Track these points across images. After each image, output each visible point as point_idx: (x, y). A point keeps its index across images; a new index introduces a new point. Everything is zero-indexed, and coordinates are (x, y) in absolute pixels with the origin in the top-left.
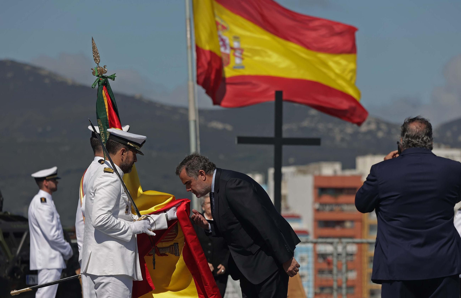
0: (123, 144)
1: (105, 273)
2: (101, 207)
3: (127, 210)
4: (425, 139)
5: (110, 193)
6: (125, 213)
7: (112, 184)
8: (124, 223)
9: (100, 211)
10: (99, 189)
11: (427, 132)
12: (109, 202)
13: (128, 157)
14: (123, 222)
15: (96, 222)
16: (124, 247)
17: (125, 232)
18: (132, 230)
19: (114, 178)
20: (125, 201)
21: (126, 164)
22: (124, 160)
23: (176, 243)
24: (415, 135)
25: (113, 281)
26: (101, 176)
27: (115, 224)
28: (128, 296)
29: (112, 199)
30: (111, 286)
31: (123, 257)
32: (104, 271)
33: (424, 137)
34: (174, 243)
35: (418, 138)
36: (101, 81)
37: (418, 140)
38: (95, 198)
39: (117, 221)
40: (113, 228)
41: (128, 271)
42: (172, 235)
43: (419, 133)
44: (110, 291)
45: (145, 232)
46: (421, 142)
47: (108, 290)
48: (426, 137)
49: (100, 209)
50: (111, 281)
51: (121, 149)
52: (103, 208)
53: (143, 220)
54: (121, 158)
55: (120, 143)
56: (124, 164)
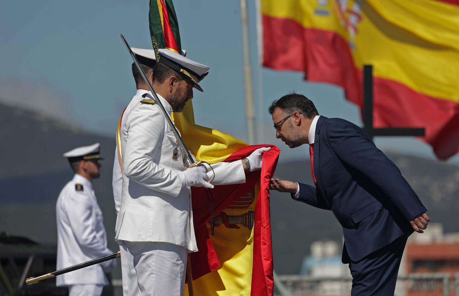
0: (174, 70)
1: (142, 239)
2: (135, 149)
3: (175, 154)
5: (148, 131)
6: (173, 158)
7: (150, 118)
8: (169, 171)
9: (135, 154)
10: (133, 126)
12: (147, 143)
13: (179, 89)
14: (167, 171)
15: (130, 168)
17: (171, 183)
18: (180, 180)
19: (155, 111)
20: (173, 143)
21: (176, 98)
22: (174, 91)
23: (251, 212)
26: (136, 109)
27: (156, 172)
28: (178, 273)
29: (152, 139)
30: (154, 260)
31: (167, 218)
32: (140, 236)
34: (249, 211)
38: (129, 138)
39: (158, 169)
40: (153, 177)
42: (247, 199)
44: (154, 266)
45: (200, 183)
47: (150, 265)
51: (171, 76)
52: (138, 151)
53: (196, 166)
54: (169, 89)
55: (171, 69)
56: (173, 98)
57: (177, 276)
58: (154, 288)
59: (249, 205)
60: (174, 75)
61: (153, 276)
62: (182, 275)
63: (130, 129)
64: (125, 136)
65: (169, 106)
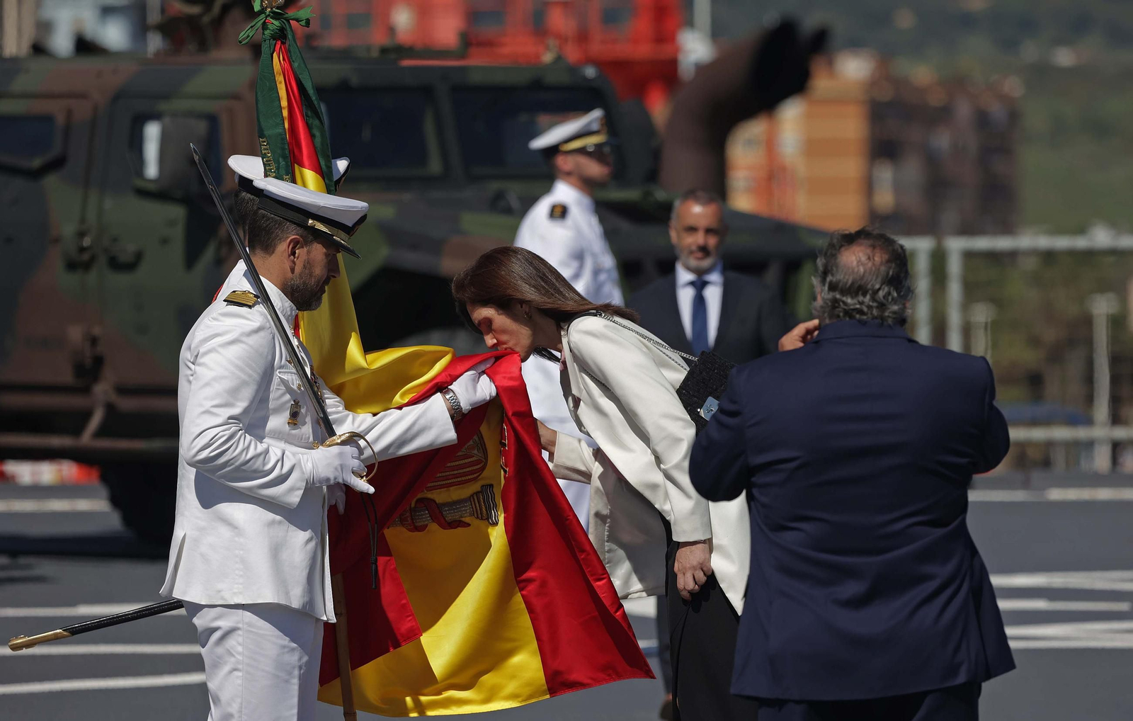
0: (295, 223)
1: (222, 598)
2: (208, 404)
3: (294, 415)
4: (881, 294)
5: (237, 366)
6: (289, 423)
7: (244, 339)
8: (279, 454)
9: (206, 417)
10: (206, 353)
11: (888, 273)
12: (234, 392)
13: (309, 262)
14: (275, 449)
15: (195, 447)
16: (280, 522)
17: (282, 479)
18: (303, 473)
19: (255, 322)
20: (289, 390)
21: (304, 283)
22: (298, 269)
23: (486, 487)
24: (853, 283)
25: (247, 623)
26: (215, 315)
27: (249, 456)
28: (294, 668)
29: (244, 384)
30: (240, 640)
31: (276, 551)
32: (219, 591)
33: (879, 289)
35: (860, 293)
36: (270, 26)
37: (861, 298)
38: (195, 379)
39: (257, 449)
40: (243, 468)
41: (287, 593)
42: (472, 465)
43: (865, 279)
44: (239, 653)
45: (343, 480)
46: (871, 303)
47: (232, 651)
48: (886, 289)
49: (207, 412)
50: (240, 625)
51: (287, 237)
52: (215, 410)
53: (337, 444)
54: (287, 266)
56: (298, 282)
57: (290, 673)
58: (239, 700)
59: (478, 474)
60: (294, 235)
61: (240, 674)
62: (302, 672)
63: (200, 360)
64: (189, 372)
65: (288, 303)
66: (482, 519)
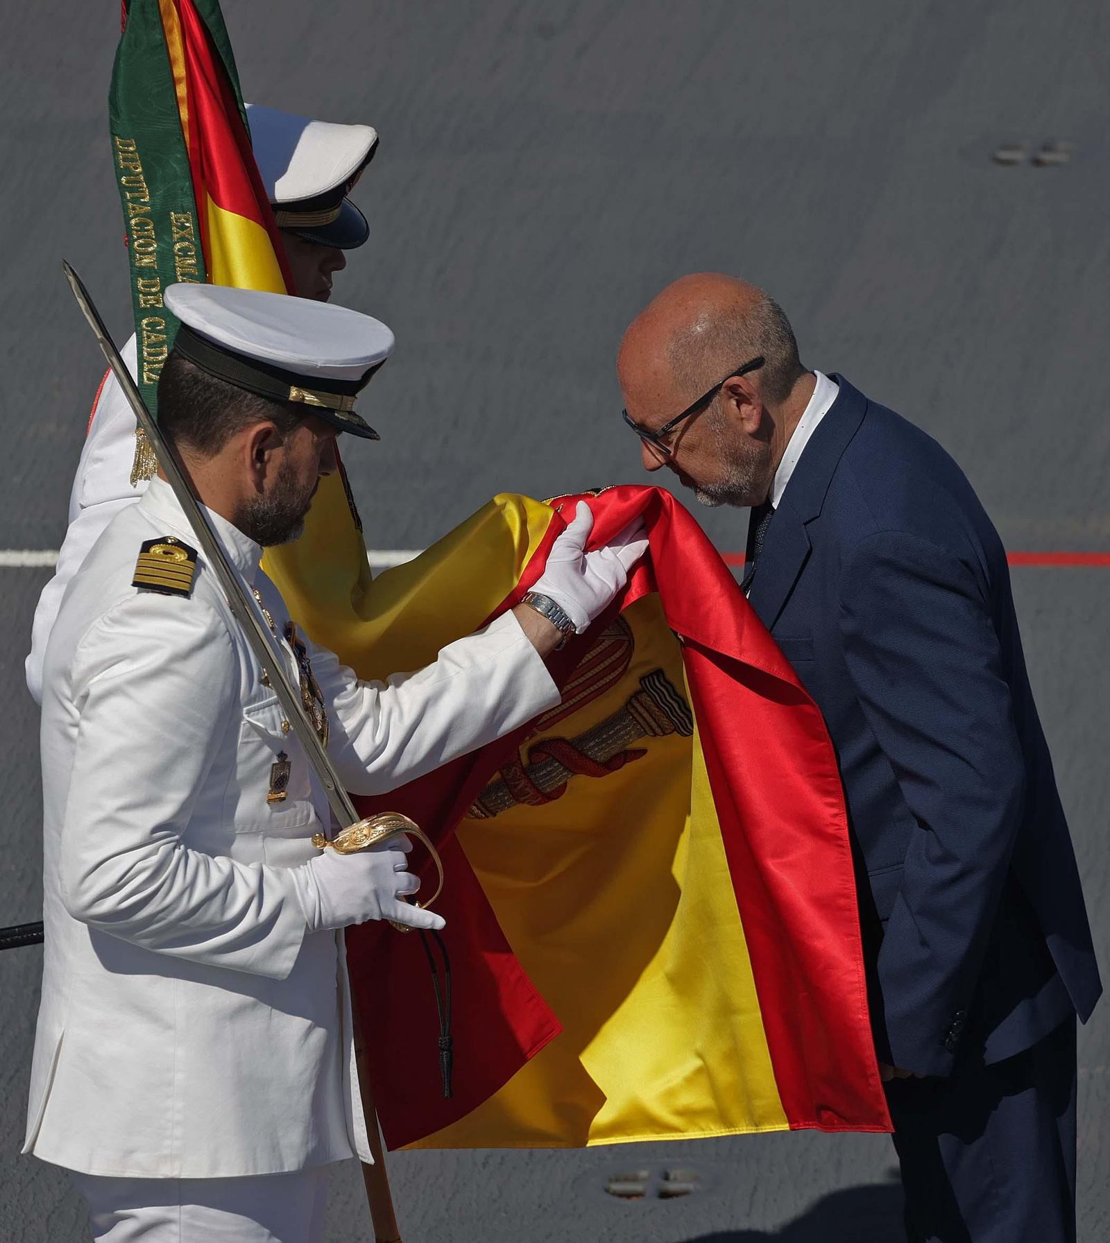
0: (262, 396)
1: (138, 1166)
6: (270, 799)
7: (177, 666)
10: (101, 696)
19: (196, 623)
20: (269, 740)
22: (268, 484)
23: (651, 674)
25: (189, 1212)
26: (115, 613)
34: (642, 679)
45: (382, 916)
50: (174, 1215)
51: (249, 425)
52: (124, 815)
54: (249, 477)
55: (247, 393)
56: (267, 505)
59: (623, 666)
60: (259, 422)
66: (665, 734)
